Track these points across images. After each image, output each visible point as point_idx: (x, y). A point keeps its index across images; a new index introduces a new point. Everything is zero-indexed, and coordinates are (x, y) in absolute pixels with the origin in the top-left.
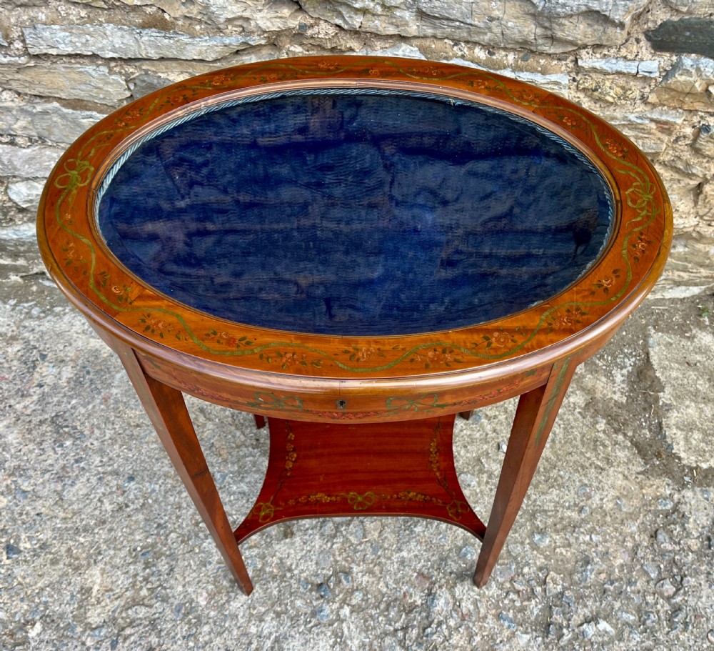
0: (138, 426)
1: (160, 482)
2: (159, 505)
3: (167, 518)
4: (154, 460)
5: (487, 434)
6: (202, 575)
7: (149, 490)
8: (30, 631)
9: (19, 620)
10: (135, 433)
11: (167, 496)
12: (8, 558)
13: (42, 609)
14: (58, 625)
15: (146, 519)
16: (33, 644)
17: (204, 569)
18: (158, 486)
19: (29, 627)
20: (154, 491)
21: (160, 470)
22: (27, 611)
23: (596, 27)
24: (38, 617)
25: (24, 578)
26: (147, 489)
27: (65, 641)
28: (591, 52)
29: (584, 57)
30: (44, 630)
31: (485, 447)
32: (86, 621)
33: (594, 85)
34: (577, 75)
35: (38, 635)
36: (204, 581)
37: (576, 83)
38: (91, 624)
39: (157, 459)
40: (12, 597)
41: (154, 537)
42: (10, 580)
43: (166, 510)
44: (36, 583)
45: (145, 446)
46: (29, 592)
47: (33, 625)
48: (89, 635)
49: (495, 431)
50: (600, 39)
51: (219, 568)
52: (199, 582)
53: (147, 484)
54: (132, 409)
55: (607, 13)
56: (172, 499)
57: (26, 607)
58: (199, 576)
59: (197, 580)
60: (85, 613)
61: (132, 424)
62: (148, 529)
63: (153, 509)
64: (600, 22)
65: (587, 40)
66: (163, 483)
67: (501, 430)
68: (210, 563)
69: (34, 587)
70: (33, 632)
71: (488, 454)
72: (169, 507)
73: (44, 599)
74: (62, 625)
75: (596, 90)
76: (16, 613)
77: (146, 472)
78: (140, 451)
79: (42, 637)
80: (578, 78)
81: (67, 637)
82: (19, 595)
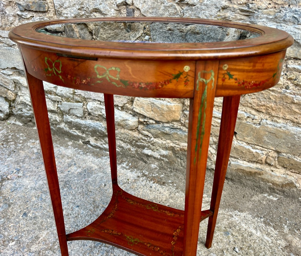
0: (91, 192)
1: (86, 211)
2: (82, 218)
3: (81, 224)
4: (89, 204)
5: (230, 242)
6: (81, 249)
7: (81, 213)
8: (10, 243)
9: (10, 238)
10: (88, 193)
11: (86, 216)
12: (22, 217)
13: (19, 237)
14: (20, 245)
15: (74, 221)
16: (8, 248)
17: (83, 247)
18: (85, 212)
19: (11, 241)
20: (83, 213)
21: (89, 207)
22: (15, 236)
23: (294, 49)
24: (16, 240)
25: (22, 225)
26: (81, 212)
27: (18, 252)
28: (293, 62)
29: (290, 64)
30: (15, 245)
31: (227, 246)
32: (30, 248)
33: (295, 77)
34: (287, 72)
35: (12, 246)
36: (80, 251)
37: (286, 76)
38: (31, 250)
39: (90, 204)
40: (14, 229)
41: (73, 228)
42: (17, 223)
43: (83, 221)
44: (24, 228)
45: (89, 198)
46: (20, 230)
47: (13, 241)
48: (27, 254)
49: (234, 242)
50: (296, 54)
51: (89, 249)
52: (78, 251)
53: (82, 210)
54: (92, 186)
55: (298, 41)
56: (87, 218)
57: (15, 234)
58: (79, 249)
59: (78, 250)
60: (32, 245)
61: (89, 191)
62: (72, 225)
63: (79, 219)
64: (296, 46)
65: (291, 54)
66: (87, 212)
67: (238, 243)
68: (87, 245)
69: (22, 229)
70: (11, 244)
71: (228, 249)
72: (84, 220)
73: (22, 234)
74: (21, 246)
75: (296, 80)
76: (11, 235)
77: (84, 207)
78: (86, 199)
79: (12, 247)
80: (287, 74)
81: (20, 251)
82: (16, 229)
